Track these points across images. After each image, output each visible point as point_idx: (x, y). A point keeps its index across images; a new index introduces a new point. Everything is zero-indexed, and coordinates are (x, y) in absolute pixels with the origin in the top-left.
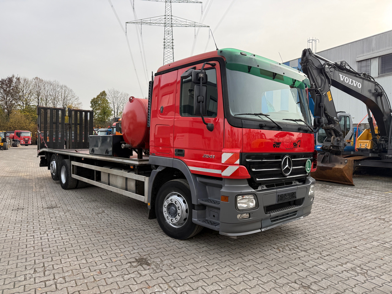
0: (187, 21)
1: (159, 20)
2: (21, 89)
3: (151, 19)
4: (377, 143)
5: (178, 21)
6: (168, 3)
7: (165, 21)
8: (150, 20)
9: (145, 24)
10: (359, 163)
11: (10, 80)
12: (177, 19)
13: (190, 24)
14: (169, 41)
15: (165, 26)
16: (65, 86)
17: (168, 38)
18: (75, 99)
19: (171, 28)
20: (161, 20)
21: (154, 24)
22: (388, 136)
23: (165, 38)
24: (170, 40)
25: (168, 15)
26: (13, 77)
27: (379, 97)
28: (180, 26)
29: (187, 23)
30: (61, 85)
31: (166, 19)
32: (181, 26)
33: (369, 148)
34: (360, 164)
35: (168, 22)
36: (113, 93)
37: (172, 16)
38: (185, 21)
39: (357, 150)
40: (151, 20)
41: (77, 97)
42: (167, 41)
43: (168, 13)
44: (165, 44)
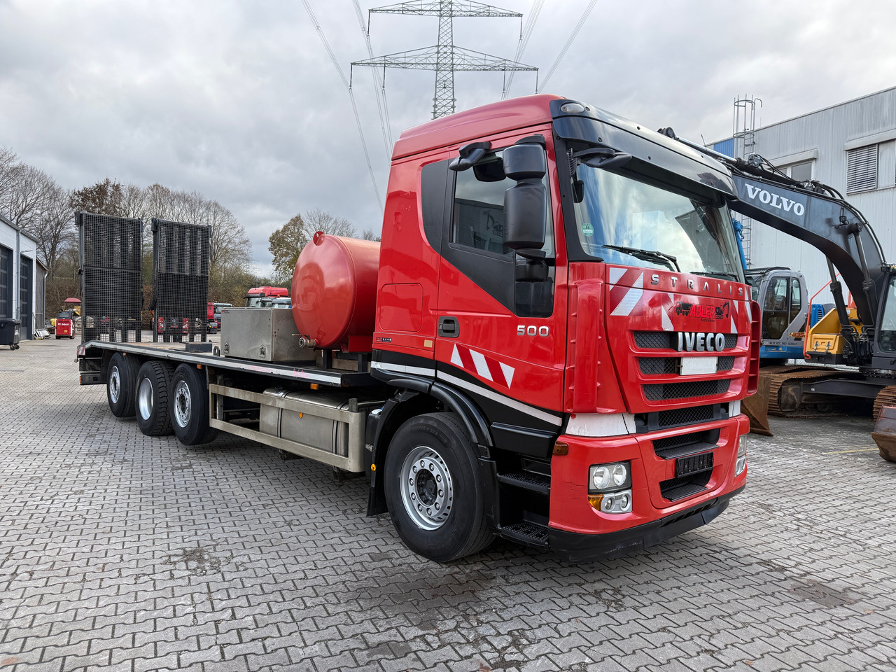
0: (488, 58)
1: (424, 56)
2: (125, 211)
3: (407, 54)
4: (852, 342)
5: (466, 57)
6: (446, 18)
7: (438, 58)
8: (405, 57)
9: (393, 66)
10: (811, 386)
11: (101, 190)
12: (464, 55)
13: (494, 65)
14: (444, 103)
15: (438, 70)
16: (216, 205)
17: (442, 97)
18: (235, 233)
19: (450, 75)
20: (428, 56)
21: (412, 66)
22: (874, 327)
23: (437, 96)
24: (449, 101)
25: (445, 44)
26: (107, 183)
27: (853, 235)
28: (471, 68)
29: (488, 63)
30: (208, 200)
31: (439, 55)
32: (474, 70)
33: (834, 352)
34: (813, 390)
35: (444, 61)
36: (317, 219)
37: (452, 46)
38: (483, 57)
39: (808, 357)
40: (408, 57)
41: (239, 228)
42: (440, 104)
43: (446, 40)
44: (436, 109)
